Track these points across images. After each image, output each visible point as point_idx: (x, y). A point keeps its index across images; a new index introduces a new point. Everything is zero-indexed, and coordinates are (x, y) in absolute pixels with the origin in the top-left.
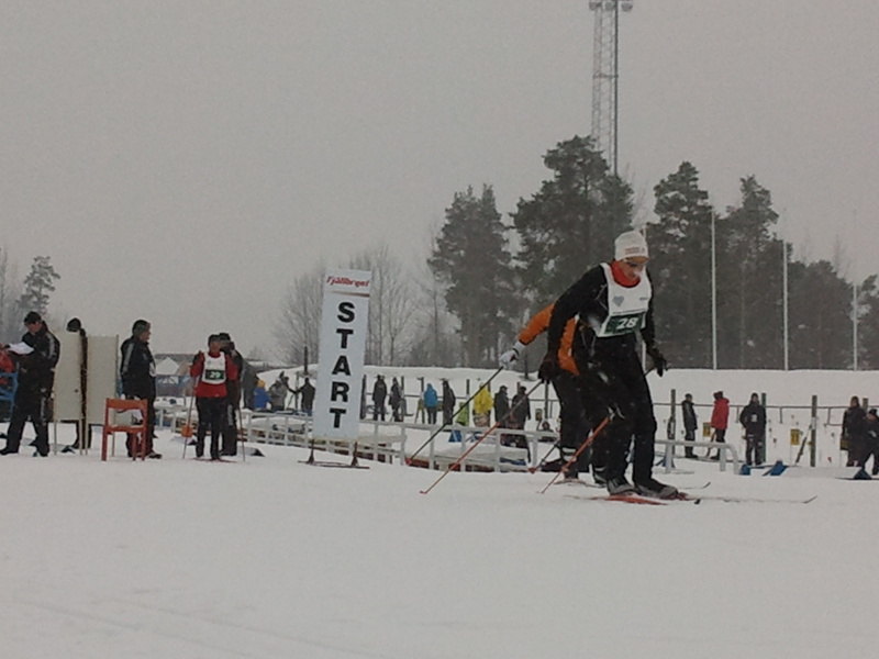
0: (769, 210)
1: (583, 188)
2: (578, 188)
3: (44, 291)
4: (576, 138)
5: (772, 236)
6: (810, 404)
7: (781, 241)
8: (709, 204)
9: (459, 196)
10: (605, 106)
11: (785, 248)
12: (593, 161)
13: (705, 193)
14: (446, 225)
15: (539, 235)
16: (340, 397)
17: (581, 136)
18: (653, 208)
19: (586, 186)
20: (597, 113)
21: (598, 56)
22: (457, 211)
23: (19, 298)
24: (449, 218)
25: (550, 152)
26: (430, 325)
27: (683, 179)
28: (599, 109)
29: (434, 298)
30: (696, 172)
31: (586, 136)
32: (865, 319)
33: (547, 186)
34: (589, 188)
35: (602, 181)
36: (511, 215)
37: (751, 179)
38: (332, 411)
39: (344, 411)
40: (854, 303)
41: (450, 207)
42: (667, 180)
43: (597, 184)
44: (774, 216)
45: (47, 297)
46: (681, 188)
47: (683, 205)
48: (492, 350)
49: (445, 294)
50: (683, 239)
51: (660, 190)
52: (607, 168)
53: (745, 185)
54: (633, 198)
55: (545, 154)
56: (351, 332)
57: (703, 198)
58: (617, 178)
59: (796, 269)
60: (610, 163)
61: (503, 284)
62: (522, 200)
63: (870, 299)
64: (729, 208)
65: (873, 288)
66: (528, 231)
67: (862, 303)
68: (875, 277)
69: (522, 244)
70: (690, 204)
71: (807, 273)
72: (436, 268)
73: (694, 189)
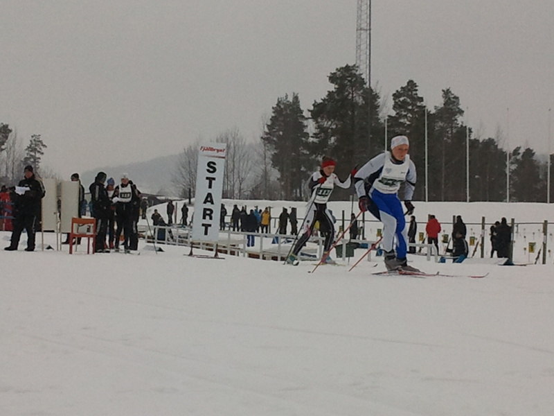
0: (459, 108)
1: (351, 95)
2: (349, 94)
3: (38, 155)
5: (461, 124)
6: (481, 222)
7: (466, 127)
8: (424, 105)
9: (280, 100)
10: (363, 47)
11: (468, 131)
12: (357, 79)
13: (422, 98)
14: (273, 117)
15: (326, 123)
16: (208, 217)
17: (351, 64)
18: (392, 107)
19: (353, 94)
20: (359, 51)
21: (359, 17)
22: (279, 109)
23: (23, 159)
24: (274, 112)
25: (331, 73)
26: (262, 177)
27: (409, 90)
28: (360, 49)
29: (265, 159)
30: (416, 86)
31: (353, 64)
32: (513, 172)
33: (330, 94)
35: (362, 91)
36: (309, 111)
37: (448, 90)
38: (203, 225)
39: (210, 225)
40: (507, 163)
41: (275, 106)
42: (399, 90)
43: (359, 92)
44: (461, 112)
45: (39, 158)
46: (408, 95)
47: (409, 105)
48: (298, 191)
49: (271, 157)
50: (408, 125)
51: (396, 96)
52: (365, 84)
53: (444, 94)
54: (380, 101)
55: (329, 75)
56: (214, 179)
57: (420, 102)
58: (372, 90)
59: (474, 143)
60: (366, 80)
61: (305, 152)
62: (315, 102)
63: (517, 161)
64: (436, 107)
65: (519, 154)
66: (319, 120)
67: (512, 163)
68: (520, 148)
69: (316, 128)
70: (413, 105)
71: (480, 146)
72: (266, 142)
73: (415, 96)
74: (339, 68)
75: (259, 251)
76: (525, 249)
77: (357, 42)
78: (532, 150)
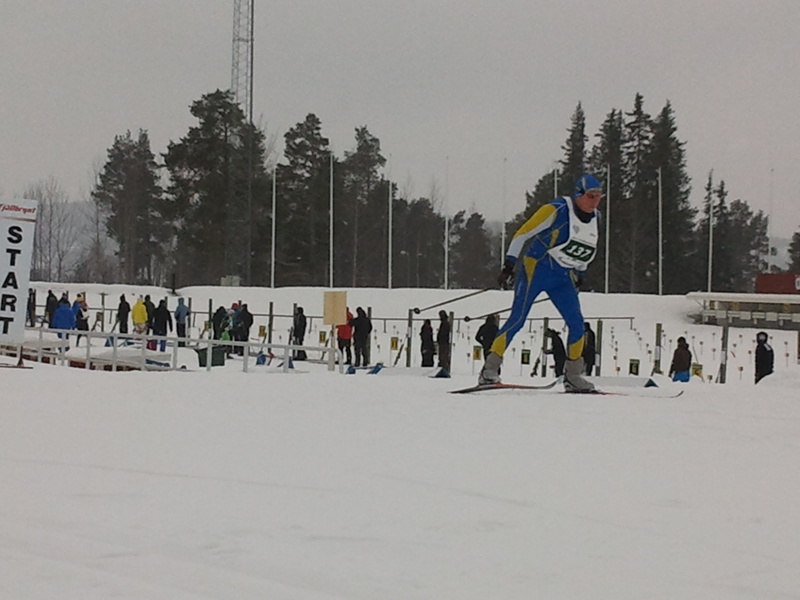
0: (379, 155)
1: (223, 134)
2: (219, 134)
4: (218, 90)
5: (381, 177)
6: (407, 317)
7: (388, 181)
8: (330, 149)
9: (119, 139)
10: (243, 65)
11: (391, 187)
12: (232, 111)
13: (327, 140)
14: (108, 163)
15: (186, 173)
16: (8, 308)
17: (222, 90)
18: (283, 152)
19: (226, 133)
20: (235, 71)
21: (237, 22)
22: (116, 151)
24: (110, 157)
25: (195, 102)
26: (92, 249)
27: (309, 127)
28: (237, 68)
29: (97, 224)
30: (319, 123)
31: (226, 90)
32: (453, 246)
33: (193, 131)
34: (229, 134)
35: (239, 128)
36: (162, 155)
37: (364, 129)
39: (12, 320)
40: (446, 234)
41: (111, 147)
42: (295, 127)
43: (235, 130)
44: (382, 161)
46: (306, 136)
47: (308, 150)
48: (146, 270)
49: (106, 221)
50: (307, 178)
51: (290, 136)
52: (244, 118)
53: (358, 134)
54: (266, 143)
55: (191, 104)
56: (19, 252)
57: (324, 145)
58: (254, 127)
59: (400, 205)
60: (246, 113)
61: (156, 214)
62: (172, 143)
63: (459, 231)
64: (346, 153)
65: (462, 221)
66: (176, 169)
67: (453, 234)
68: (464, 212)
69: (172, 180)
70: (313, 149)
71: (409, 208)
72: (98, 199)
73: (318, 137)
74: (206, 94)
75: (85, 358)
76: (469, 355)
77: (233, 58)
78: (481, 216)
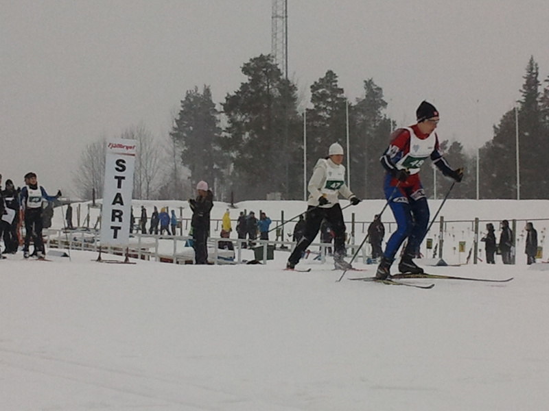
0: (382, 100)
1: (266, 87)
2: (263, 87)
5: (384, 117)
7: (389, 120)
8: (345, 96)
9: (189, 92)
10: (280, 35)
11: (392, 124)
12: (272, 70)
13: (342, 90)
14: (181, 111)
15: (239, 117)
16: (117, 219)
17: (264, 54)
18: (310, 100)
19: (268, 86)
20: (274, 40)
21: (275, 4)
22: (187, 102)
24: (183, 106)
25: (245, 64)
26: (172, 174)
27: (328, 81)
28: (275, 37)
29: (174, 156)
30: (337, 77)
31: (267, 54)
33: (244, 86)
34: (270, 87)
35: (278, 83)
36: (221, 104)
37: (370, 81)
38: (112, 228)
39: (120, 228)
41: (184, 99)
42: (318, 82)
43: (275, 84)
44: (385, 104)
46: (327, 87)
47: (328, 97)
49: (181, 154)
50: (328, 119)
51: (314, 88)
52: (281, 75)
53: (366, 85)
54: (298, 93)
55: (242, 66)
56: (123, 178)
57: (340, 93)
58: (289, 81)
60: (283, 71)
61: (217, 148)
62: (228, 95)
64: (357, 99)
65: (446, 147)
66: (232, 114)
68: (448, 141)
69: (229, 122)
70: (333, 96)
72: (175, 138)
73: (335, 87)
74: (253, 58)
75: (171, 255)
76: (455, 248)
77: (272, 31)
